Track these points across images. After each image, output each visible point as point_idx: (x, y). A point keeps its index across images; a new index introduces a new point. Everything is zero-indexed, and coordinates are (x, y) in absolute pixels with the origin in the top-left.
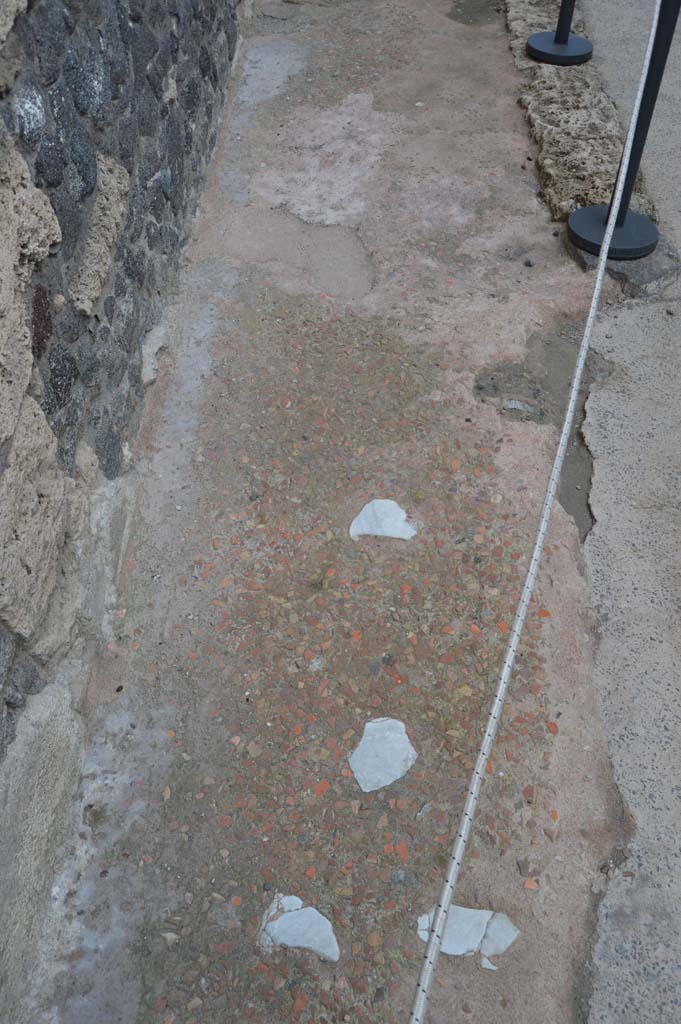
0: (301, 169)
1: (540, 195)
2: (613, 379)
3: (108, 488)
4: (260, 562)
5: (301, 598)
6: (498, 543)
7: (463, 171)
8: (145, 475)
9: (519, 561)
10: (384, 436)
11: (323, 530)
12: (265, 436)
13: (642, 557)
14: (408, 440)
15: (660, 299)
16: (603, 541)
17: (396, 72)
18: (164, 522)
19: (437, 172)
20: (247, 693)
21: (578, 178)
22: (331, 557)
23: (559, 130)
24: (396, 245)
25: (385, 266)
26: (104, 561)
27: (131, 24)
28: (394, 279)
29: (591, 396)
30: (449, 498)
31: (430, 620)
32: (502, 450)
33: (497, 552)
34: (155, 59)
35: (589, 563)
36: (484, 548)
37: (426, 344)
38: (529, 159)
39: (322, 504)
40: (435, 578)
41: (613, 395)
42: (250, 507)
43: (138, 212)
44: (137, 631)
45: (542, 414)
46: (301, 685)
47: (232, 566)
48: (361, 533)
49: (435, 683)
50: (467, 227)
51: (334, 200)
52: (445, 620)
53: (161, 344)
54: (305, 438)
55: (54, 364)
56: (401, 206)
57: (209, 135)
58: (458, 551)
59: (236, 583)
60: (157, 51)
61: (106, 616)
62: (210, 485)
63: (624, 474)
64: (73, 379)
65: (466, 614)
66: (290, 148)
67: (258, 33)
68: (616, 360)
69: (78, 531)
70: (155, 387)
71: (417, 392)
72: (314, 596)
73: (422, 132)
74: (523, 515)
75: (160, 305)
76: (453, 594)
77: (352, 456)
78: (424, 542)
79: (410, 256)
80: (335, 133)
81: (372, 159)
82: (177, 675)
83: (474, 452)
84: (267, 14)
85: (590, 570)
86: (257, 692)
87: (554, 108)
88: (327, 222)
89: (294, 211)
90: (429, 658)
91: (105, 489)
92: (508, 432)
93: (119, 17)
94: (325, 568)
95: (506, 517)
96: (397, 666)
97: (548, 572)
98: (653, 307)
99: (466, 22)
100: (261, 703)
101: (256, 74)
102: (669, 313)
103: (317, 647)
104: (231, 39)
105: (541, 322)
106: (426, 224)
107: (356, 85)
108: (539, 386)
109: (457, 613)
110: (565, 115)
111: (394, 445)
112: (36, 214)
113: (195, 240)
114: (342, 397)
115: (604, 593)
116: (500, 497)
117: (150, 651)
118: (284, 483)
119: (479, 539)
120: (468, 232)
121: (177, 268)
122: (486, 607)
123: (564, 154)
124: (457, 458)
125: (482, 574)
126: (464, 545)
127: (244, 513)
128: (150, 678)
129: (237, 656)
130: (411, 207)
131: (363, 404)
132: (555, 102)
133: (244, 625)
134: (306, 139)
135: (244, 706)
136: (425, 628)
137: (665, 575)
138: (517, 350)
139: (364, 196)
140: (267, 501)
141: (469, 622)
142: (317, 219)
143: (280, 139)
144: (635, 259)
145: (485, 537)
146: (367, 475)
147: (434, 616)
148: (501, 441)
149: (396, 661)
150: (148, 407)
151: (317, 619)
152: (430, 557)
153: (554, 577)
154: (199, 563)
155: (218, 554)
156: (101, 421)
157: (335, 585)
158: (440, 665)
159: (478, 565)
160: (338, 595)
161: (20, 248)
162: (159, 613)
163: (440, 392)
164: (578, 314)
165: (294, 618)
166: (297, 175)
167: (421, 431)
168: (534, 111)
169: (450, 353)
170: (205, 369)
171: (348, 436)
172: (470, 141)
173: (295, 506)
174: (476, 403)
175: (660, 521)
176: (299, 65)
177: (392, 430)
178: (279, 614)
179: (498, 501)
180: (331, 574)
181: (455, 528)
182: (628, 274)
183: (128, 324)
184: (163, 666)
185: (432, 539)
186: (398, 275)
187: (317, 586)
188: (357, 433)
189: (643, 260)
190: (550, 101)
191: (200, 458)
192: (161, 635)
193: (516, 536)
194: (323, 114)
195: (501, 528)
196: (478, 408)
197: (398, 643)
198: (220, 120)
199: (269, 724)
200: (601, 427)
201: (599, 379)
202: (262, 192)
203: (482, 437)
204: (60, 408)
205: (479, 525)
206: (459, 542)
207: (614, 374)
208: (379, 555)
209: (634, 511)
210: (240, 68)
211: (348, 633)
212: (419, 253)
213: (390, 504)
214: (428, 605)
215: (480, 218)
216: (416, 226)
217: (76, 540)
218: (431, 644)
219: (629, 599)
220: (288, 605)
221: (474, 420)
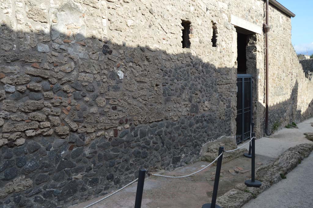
27: (63, 160)
34: (72, 168)
60: (74, 167)
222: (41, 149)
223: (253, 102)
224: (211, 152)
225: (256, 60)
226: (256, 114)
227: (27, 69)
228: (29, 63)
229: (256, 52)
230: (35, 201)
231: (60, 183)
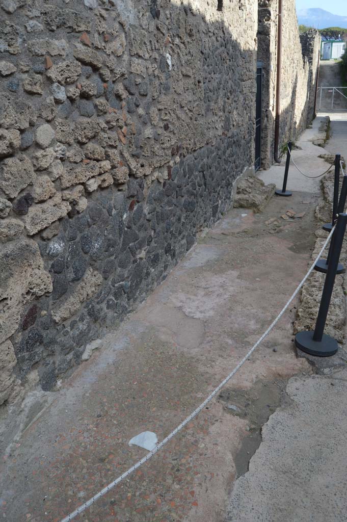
0: (196, 295)
1: (293, 323)
2: (290, 408)
3: (39, 393)
4: (85, 443)
5: (92, 463)
6: (191, 465)
7: (263, 308)
8: (62, 395)
9: (197, 476)
10: (167, 406)
11: (118, 438)
12: (118, 393)
13: (264, 494)
14: (176, 410)
15: (331, 377)
16: (247, 481)
17: (255, 266)
18: (58, 415)
19: (252, 306)
20: (46, 497)
21: (311, 318)
22: (115, 450)
23: (312, 298)
24: (218, 331)
25: (208, 339)
26: (22, 421)
27: (126, 229)
28: (209, 344)
29: (275, 413)
30: (180, 439)
31: (142, 490)
32: (215, 425)
33: (189, 469)
34: (136, 242)
35: (235, 489)
36: (184, 465)
37: (207, 372)
38: (295, 308)
39: (125, 427)
40: (154, 472)
41: (286, 415)
42: (95, 419)
43: (105, 294)
44: (19, 455)
45: (246, 415)
46: (70, 501)
47: (73, 441)
48: (134, 443)
49: (127, 520)
50: (254, 330)
51: (202, 309)
52: (148, 492)
53: (97, 347)
54: (134, 398)
55: (30, 335)
56: (229, 316)
57: (163, 275)
58: (171, 463)
59: (70, 448)
60: (137, 240)
61: (11, 445)
62: (84, 406)
63: (273, 452)
64: (38, 344)
65: (159, 493)
66: (195, 286)
67: (205, 243)
68: (296, 400)
69: (13, 403)
70: (87, 363)
71: (192, 391)
72: (99, 464)
73: (254, 290)
74: (210, 456)
75: (105, 332)
76: (159, 482)
77: (149, 410)
78: (159, 455)
79: (222, 337)
80: (216, 284)
81: (226, 296)
82: (23, 478)
83: (202, 423)
84: (213, 237)
85: (233, 493)
86: (51, 498)
87: (314, 289)
88: (195, 317)
89: (184, 310)
90: (131, 508)
91: (38, 393)
92: (222, 418)
93: (119, 226)
94: (110, 454)
95: (201, 455)
96: (115, 507)
97: (208, 485)
98: (325, 380)
99: (295, 252)
100: (49, 503)
101: (196, 257)
102: (332, 384)
103: (86, 486)
104: (190, 243)
105: (265, 375)
106: (236, 325)
107: (234, 267)
108: (250, 403)
109: (155, 492)
110: (317, 293)
111: (169, 411)
112: (42, 280)
113: (136, 312)
114: (159, 386)
115: (236, 506)
116: (203, 445)
117: (19, 465)
118: (115, 414)
119: (184, 461)
120: (254, 332)
121: (122, 321)
122: (169, 493)
123: (310, 308)
124: (193, 423)
125: (176, 477)
126: (176, 461)
127: (91, 421)
128: (12, 476)
129: (52, 479)
130: (233, 318)
131: (166, 390)
132: (316, 287)
133: (63, 467)
134: (203, 284)
135: (41, 502)
136: (138, 494)
137: (271, 507)
138: (247, 384)
139: (215, 310)
140: (103, 419)
141: (158, 497)
142: (192, 315)
143: (193, 282)
144: (322, 357)
145: (187, 461)
146: (150, 420)
147: (145, 490)
148: (217, 421)
149: (116, 504)
150: (79, 369)
151: (94, 474)
152: (158, 462)
153: (209, 489)
154: (61, 436)
155: (71, 435)
156: (49, 365)
157: (110, 462)
158: (134, 513)
159: (177, 473)
160: (109, 467)
161: (28, 289)
162: (32, 451)
163: (201, 394)
164: (286, 376)
165: (85, 471)
166: (192, 297)
167: (184, 408)
168: (305, 289)
169: (215, 379)
170: (111, 361)
171: (152, 402)
172: (272, 297)
173: (114, 424)
174: (215, 402)
175: (281, 479)
176: (214, 257)
177: (172, 404)
178: (80, 467)
179: (201, 447)
180: (111, 457)
181: (176, 454)
182: (316, 362)
183: (80, 333)
184: (20, 473)
185: (163, 455)
186: (212, 343)
187: (102, 460)
188: (157, 402)
189: (326, 358)
190: (314, 286)
191: (88, 395)
192: (28, 460)
193: (201, 464)
194: (215, 276)
195: (196, 459)
196: (215, 404)
197: (121, 497)
198: (171, 271)
199: (46, 513)
200: (273, 428)
201: (283, 406)
202: (174, 300)
203: (209, 417)
204: (27, 352)
205: (187, 455)
206: (174, 460)
207: (291, 406)
208: (136, 455)
209: (270, 470)
210: (190, 254)
211: (103, 485)
212: (226, 336)
213: (153, 435)
214: (145, 484)
215: (262, 328)
216: (232, 326)
217: (11, 406)
218: (136, 502)
219: (247, 513)
220: (86, 465)
221: (209, 409)
222: (104, 215)
223: (263, 110)
224: (244, 193)
225: (269, 37)
226: (266, 129)
227: (76, 48)
228: (76, 32)
229: (269, 22)
230: (108, 308)
231: (127, 271)
